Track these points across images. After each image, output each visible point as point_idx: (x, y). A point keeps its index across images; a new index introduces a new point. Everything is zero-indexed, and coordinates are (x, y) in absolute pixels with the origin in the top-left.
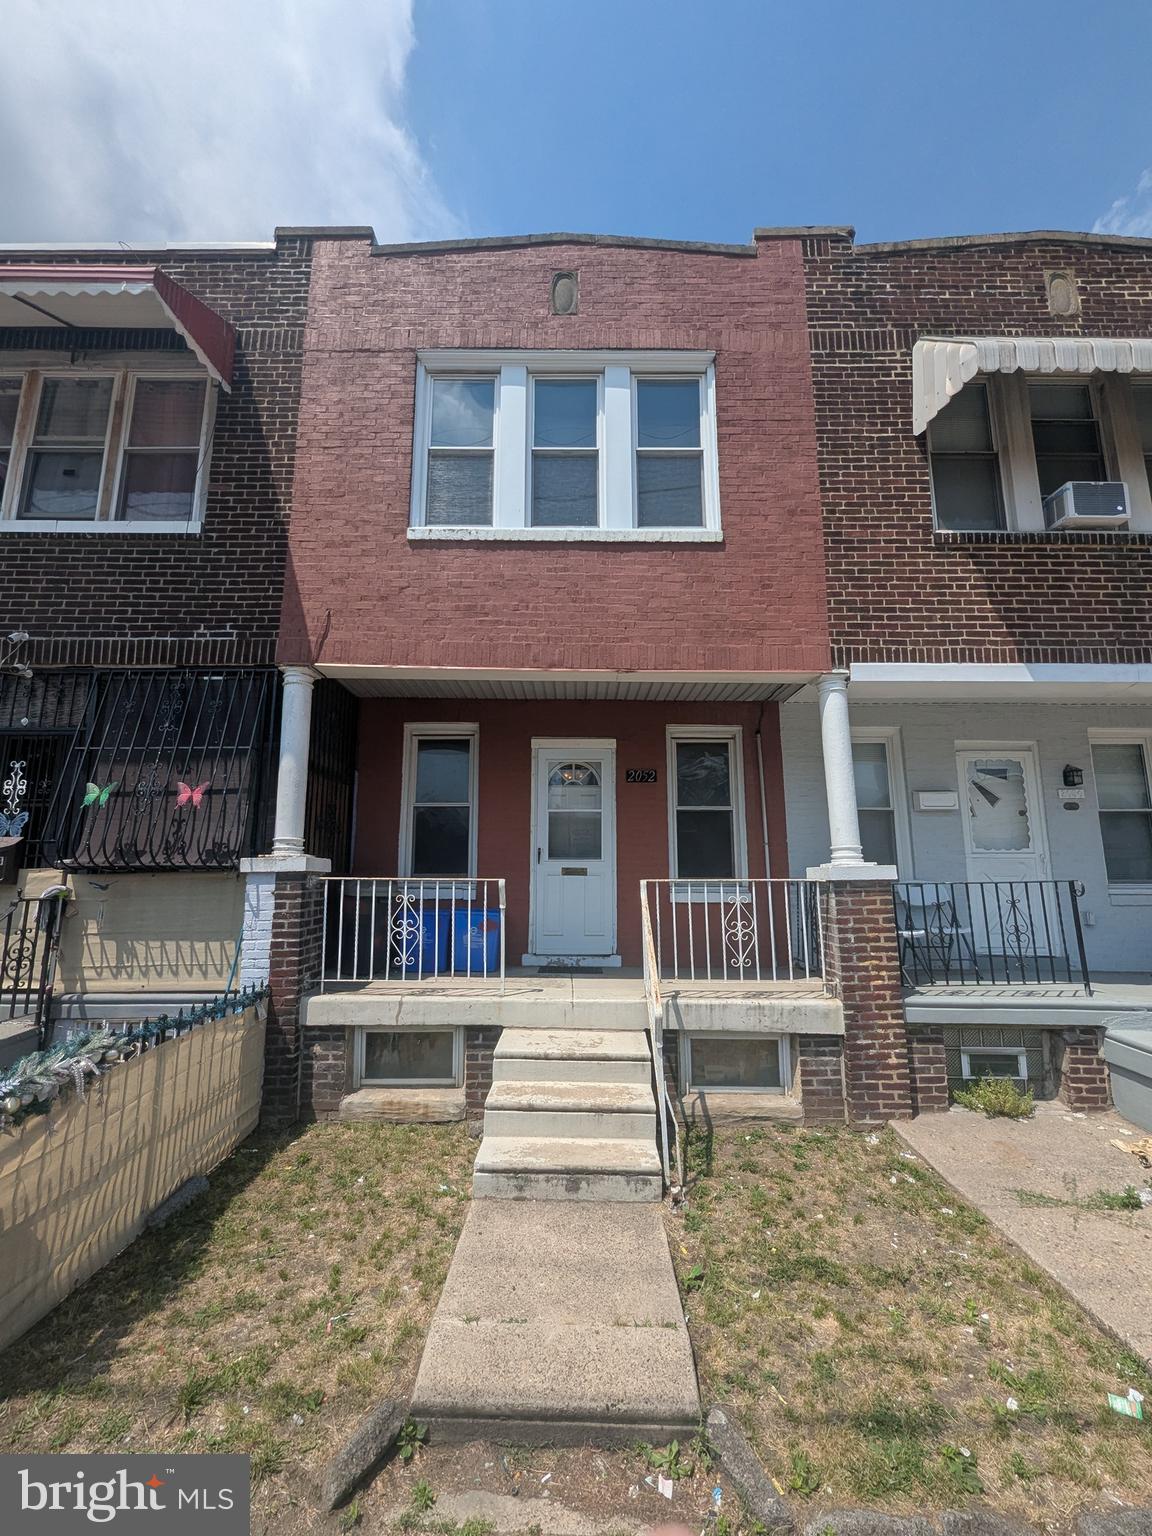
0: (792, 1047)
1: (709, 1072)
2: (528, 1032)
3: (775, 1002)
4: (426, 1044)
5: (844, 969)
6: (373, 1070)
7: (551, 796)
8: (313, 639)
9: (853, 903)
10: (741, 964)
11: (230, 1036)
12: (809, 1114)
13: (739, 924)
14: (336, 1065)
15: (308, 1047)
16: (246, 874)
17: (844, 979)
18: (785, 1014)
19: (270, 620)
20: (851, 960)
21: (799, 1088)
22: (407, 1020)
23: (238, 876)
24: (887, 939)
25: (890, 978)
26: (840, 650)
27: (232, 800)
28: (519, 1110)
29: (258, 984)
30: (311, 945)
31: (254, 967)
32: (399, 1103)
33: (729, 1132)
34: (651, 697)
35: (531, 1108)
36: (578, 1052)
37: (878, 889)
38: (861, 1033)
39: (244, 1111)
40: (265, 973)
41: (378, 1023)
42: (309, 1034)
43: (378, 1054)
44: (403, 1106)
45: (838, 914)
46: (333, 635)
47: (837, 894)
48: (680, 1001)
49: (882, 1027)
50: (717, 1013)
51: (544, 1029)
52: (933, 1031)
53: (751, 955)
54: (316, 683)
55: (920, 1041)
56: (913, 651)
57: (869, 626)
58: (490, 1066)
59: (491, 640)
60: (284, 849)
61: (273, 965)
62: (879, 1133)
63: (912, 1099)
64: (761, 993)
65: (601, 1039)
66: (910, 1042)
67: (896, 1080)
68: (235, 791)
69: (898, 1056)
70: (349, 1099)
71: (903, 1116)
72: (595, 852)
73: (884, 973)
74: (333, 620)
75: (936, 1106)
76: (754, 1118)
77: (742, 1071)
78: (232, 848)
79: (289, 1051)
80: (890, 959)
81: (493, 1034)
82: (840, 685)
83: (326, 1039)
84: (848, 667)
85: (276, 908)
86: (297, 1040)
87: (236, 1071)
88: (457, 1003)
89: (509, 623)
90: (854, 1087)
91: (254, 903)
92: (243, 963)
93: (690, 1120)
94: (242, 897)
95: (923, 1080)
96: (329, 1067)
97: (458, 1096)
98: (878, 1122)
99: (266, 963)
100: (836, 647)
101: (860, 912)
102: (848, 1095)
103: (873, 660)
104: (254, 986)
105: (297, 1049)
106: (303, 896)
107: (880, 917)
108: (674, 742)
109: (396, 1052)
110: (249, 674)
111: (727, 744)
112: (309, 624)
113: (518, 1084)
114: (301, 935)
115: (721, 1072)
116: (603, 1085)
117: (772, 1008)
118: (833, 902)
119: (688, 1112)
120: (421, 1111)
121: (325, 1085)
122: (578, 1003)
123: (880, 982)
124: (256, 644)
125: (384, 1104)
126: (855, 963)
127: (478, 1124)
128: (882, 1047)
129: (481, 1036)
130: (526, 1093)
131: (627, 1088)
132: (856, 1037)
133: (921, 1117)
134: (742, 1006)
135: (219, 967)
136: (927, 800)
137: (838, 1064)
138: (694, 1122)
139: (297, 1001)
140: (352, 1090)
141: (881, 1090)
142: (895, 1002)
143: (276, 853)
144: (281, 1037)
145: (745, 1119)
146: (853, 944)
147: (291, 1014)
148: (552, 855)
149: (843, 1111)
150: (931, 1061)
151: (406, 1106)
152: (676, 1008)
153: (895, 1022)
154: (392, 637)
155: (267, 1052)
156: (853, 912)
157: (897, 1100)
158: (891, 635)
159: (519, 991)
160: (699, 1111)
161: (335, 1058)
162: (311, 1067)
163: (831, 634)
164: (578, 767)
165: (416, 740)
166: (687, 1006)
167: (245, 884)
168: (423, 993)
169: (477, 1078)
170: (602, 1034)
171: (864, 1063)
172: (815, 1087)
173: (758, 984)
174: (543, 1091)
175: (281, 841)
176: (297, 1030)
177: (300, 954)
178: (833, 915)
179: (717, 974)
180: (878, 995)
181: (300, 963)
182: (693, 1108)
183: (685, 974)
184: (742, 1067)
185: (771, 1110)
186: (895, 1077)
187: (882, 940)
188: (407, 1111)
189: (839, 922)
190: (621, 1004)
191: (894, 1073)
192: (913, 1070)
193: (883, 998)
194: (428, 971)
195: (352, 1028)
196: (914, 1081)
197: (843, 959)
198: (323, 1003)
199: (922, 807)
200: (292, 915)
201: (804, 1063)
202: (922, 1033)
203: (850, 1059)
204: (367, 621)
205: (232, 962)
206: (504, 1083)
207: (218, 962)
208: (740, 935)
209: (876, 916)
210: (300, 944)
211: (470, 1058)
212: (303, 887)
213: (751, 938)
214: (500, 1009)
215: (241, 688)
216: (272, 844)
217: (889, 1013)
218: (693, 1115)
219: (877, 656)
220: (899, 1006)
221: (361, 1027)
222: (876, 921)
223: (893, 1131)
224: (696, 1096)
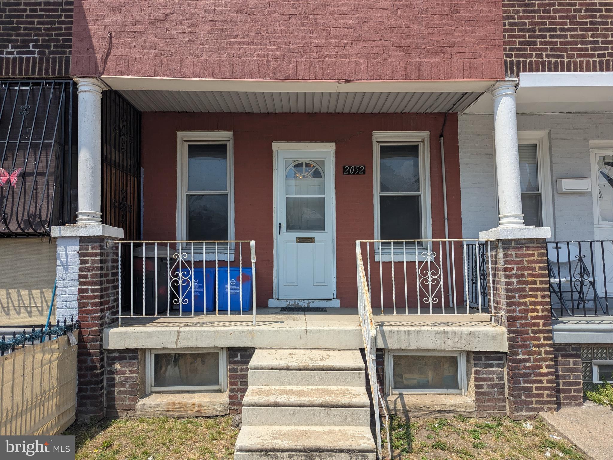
0: (468, 361)
1: (406, 379)
2: (274, 351)
3: (457, 329)
4: (199, 360)
5: (509, 304)
6: (160, 380)
7: (288, 186)
8: (99, 56)
9: (517, 256)
10: (430, 301)
11: (47, 357)
12: (479, 409)
13: (430, 272)
14: (132, 378)
15: (110, 365)
16: (55, 238)
17: (508, 311)
18: (464, 337)
19: (64, 41)
20: (514, 297)
21: (472, 390)
22: (184, 343)
23: (50, 240)
24: (542, 282)
25: (543, 311)
26: (512, 63)
27: (42, 180)
28: (268, 406)
29: (69, 319)
30: (110, 291)
31: (67, 307)
32: (180, 403)
33: (422, 421)
34: (361, 111)
35: (277, 405)
36: (311, 364)
37: (536, 245)
38: (520, 351)
39: (62, 410)
40: (75, 312)
41: (162, 346)
42: (111, 355)
43: (163, 369)
44: (182, 406)
45: (505, 264)
46: (114, 53)
47: (504, 249)
48: (386, 328)
49: (535, 346)
50: (412, 336)
51: (286, 349)
52: (573, 349)
53: (438, 295)
54: (104, 93)
55: (563, 356)
56: (569, 63)
57: (535, 43)
58: (246, 377)
59: (240, 57)
60: (85, 220)
61: (81, 305)
62: (532, 421)
63: (557, 397)
64: (445, 323)
65: (328, 355)
66: (556, 357)
67: (545, 384)
68: (43, 174)
69: (548, 367)
70: (142, 402)
71: (550, 409)
72: (320, 226)
73: (538, 307)
74: (114, 41)
75: (573, 402)
76: (440, 411)
77: (430, 379)
78: (43, 218)
79: (95, 368)
80: (543, 297)
81: (248, 353)
82: (510, 90)
83: (124, 358)
84: (518, 76)
85: (81, 264)
86: (102, 360)
87: (54, 382)
88: (221, 332)
89: (253, 44)
90: (514, 389)
91: (64, 260)
92: (58, 304)
93: (393, 413)
94: (54, 256)
95: (565, 384)
96: (127, 379)
97: (224, 398)
98: (531, 414)
99: (76, 304)
100: (509, 60)
101: (521, 262)
102: (509, 394)
103: (537, 71)
104: (65, 321)
105: (102, 366)
106: (101, 254)
107: (537, 266)
108: (379, 145)
109: (177, 367)
110: (50, 84)
111: (417, 146)
112: (96, 44)
113: (266, 388)
114: (101, 283)
115: (415, 379)
116: (330, 388)
117: (454, 333)
118: (501, 255)
119: (391, 407)
120: (196, 409)
121: (124, 392)
122: (311, 331)
123: (536, 314)
124: (54, 59)
125: (169, 404)
126: (517, 300)
127: (238, 417)
128: (536, 360)
129: (239, 355)
130: (273, 394)
131: (348, 390)
132: (517, 354)
133: (563, 410)
134: (431, 331)
135: (40, 308)
136: (568, 185)
137: (502, 373)
138: (396, 414)
139: (101, 331)
140: (145, 395)
141: (534, 391)
142: (546, 328)
143: (79, 223)
144: (89, 358)
145: (433, 412)
146: (516, 286)
147: (96, 340)
148: (290, 228)
149: (505, 406)
150: (571, 371)
151: (185, 406)
152: (383, 333)
153: (546, 342)
154: (162, 54)
155: (79, 369)
156: (516, 262)
157: (546, 398)
158: (552, 50)
159: (267, 323)
160: (399, 406)
161: (131, 372)
162: (113, 379)
163: (505, 49)
164: (307, 165)
165: (186, 145)
166: (391, 331)
167: (56, 246)
168: (196, 324)
169: (237, 385)
170: (328, 352)
171: (522, 372)
172: (485, 389)
173: (443, 317)
174: (286, 392)
175: (83, 214)
176: (102, 353)
177: (102, 297)
178: (501, 264)
179: (413, 309)
180: (534, 323)
181: (102, 304)
182: (395, 404)
183: (388, 309)
184: (430, 376)
185: (453, 405)
186: (545, 382)
187: (538, 283)
188: (186, 409)
189: (505, 269)
190: (342, 331)
191: (544, 379)
192: (558, 377)
193: (538, 325)
194: (199, 311)
195: (144, 351)
196: (558, 384)
197: (508, 297)
198: (120, 333)
199: (564, 190)
200: (94, 269)
201: (477, 372)
202: (565, 350)
203: (512, 369)
204: (141, 41)
205: (50, 305)
206: (257, 387)
207: (39, 304)
208: (430, 280)
209: (534, 265)
210: (101, 290)
211: (231, 370)
212: (101, 248)
213: (438, 282)
214: (253, 335)
215: (44, 96)
216: (76, 216)
217: (541, 336)
218: (395, 409)
219: (541, 67)
220: (550, 331)
221: (150, 349)
222: (534, 269)
223: (542, 420)
224: (397, 396)
